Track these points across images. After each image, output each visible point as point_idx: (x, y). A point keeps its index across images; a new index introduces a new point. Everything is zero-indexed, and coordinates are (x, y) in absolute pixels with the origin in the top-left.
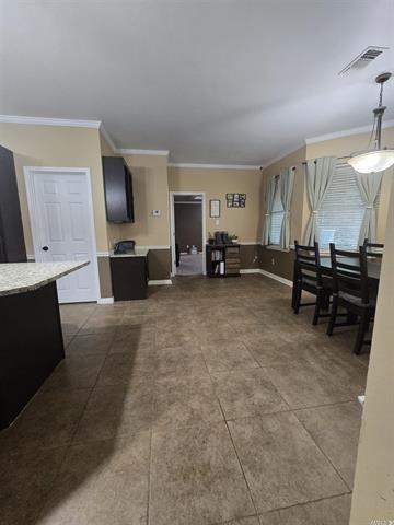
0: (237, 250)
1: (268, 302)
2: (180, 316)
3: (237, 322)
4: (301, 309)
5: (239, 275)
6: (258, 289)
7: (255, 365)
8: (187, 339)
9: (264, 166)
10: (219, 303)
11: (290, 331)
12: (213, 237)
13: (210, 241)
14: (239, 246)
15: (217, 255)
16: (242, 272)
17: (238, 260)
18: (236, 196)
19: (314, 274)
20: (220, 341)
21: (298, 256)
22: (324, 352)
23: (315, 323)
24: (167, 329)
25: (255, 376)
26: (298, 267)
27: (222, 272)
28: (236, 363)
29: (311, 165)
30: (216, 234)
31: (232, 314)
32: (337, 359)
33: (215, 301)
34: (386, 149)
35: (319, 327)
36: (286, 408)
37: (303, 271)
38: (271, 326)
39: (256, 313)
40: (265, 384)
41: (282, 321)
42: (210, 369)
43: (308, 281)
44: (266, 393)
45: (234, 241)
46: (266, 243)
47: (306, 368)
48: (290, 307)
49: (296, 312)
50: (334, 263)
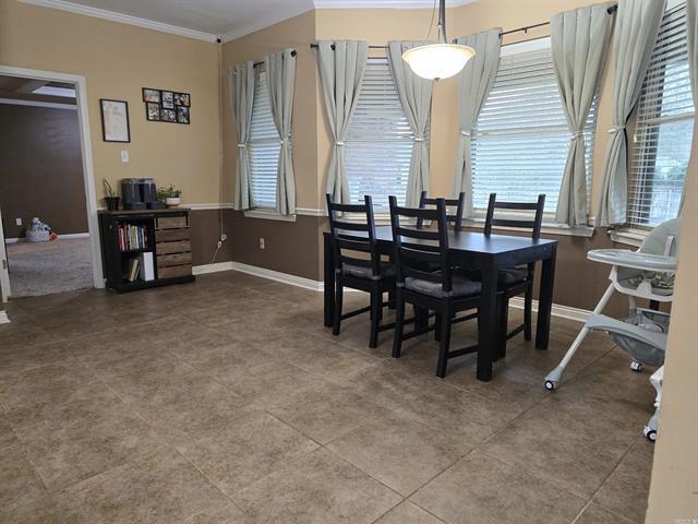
0: (181, 222)
1: (279, 323)
2: (80, 394)
3: (236, 375)
4: (344, 323)
5: (191, 279)
6: (245, 302)
7: (310, 446)
8: (133, 441)
9: (225, 39)
10: (174, 344)
11: (342, 367)
12: (116, 191)
13: (110, 202)
14: (185, 213)
15: (134, 237)
16: (197, 271)
17: (186, 246)
18: (167, 96)
19: (367, 256)
20: (215, 422)
21: (335, 224)
22: (406, 389)
23: (374, 344)
24: (59, 435)
25: (320, 465)
26: (333, 244)
27: (149, 276)
28: (274, 456)
29: (325, 51)
30: (125, 185)
31: (216, 362)
32: (427, 393)
33: (159, 342)
34: (456, 42)
35: (381, 348)
36: (397, 500)
37: (345, 252)
38: (306, 367)
39: (265, 349)
40: (345, 473)
41: (318, 352)
42: (222, 486)
43: (354, 270)
44: (354, 488)
45: (172, 201)
46: (245, 206)
47: (394, 423)
48: (321, 325)
49: (337, 333)
50: (397, 231)
